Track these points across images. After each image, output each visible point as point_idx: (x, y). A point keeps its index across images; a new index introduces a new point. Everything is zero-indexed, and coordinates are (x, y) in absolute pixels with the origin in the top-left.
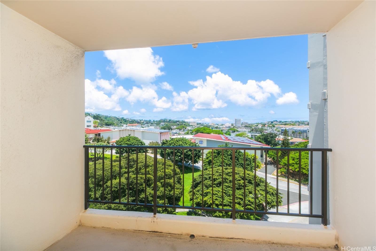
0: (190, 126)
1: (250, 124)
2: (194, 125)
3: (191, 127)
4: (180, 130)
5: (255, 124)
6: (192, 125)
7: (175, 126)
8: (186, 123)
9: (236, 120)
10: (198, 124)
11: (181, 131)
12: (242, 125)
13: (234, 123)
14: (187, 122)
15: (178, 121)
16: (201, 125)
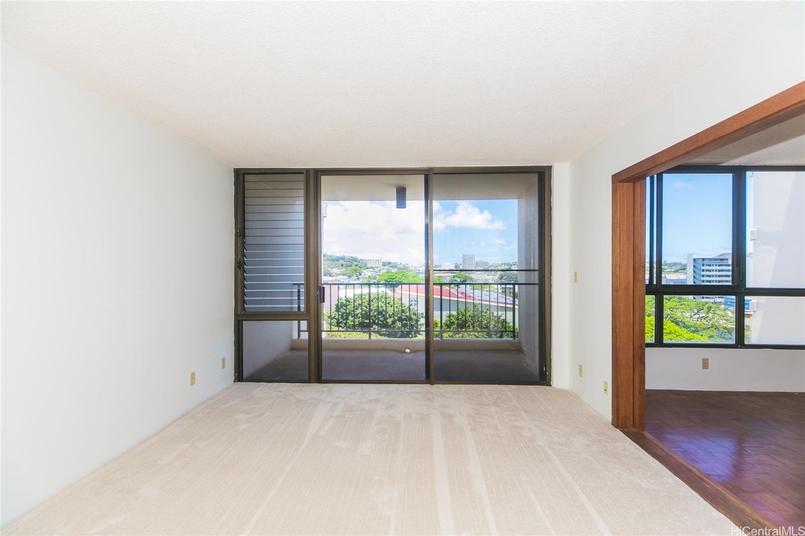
0: (367, 268)
1: (493, 266)
2: (377, 266)
3: (371, 270)
4: (349, 277)
5: (502, 264)
6: (373, 266)
7: (334, 267)
8: (359, 262)
9: (464, 256)
10: (384, 264)
11: (351, 279)
12: (477, 266)
13: (462, 263)
14: (361, 260)
15: (343, 258)
16: (392, 267)
